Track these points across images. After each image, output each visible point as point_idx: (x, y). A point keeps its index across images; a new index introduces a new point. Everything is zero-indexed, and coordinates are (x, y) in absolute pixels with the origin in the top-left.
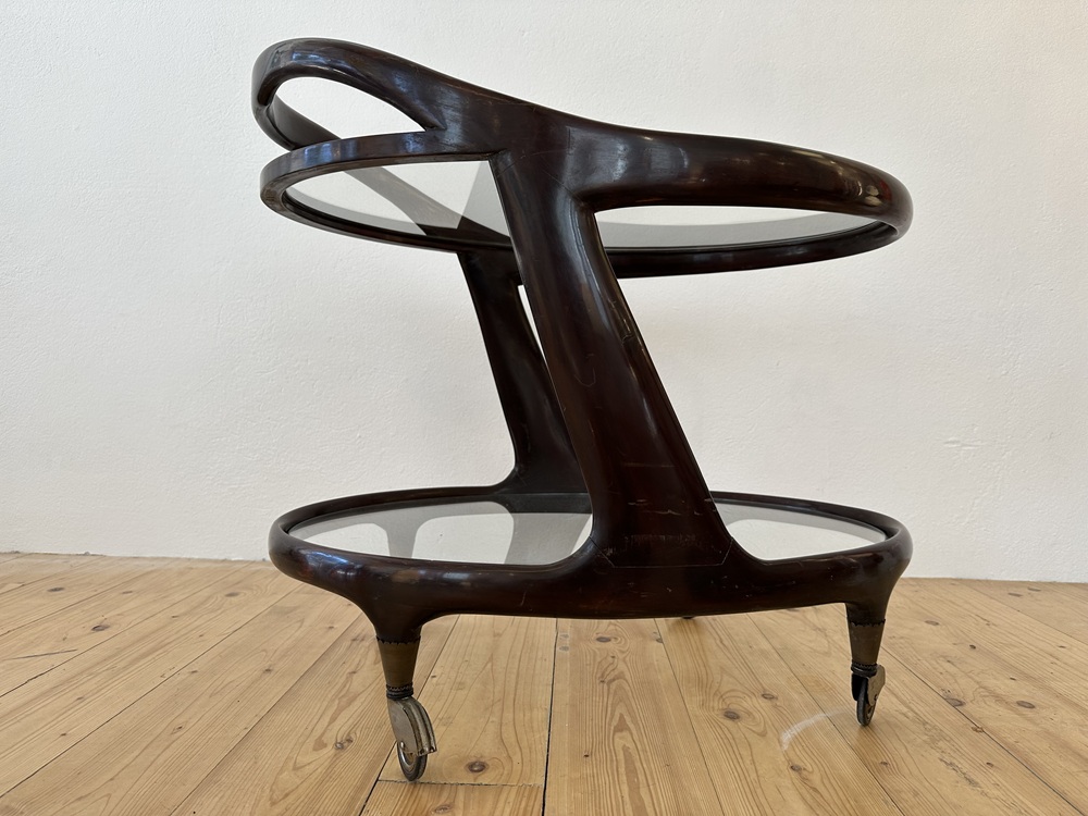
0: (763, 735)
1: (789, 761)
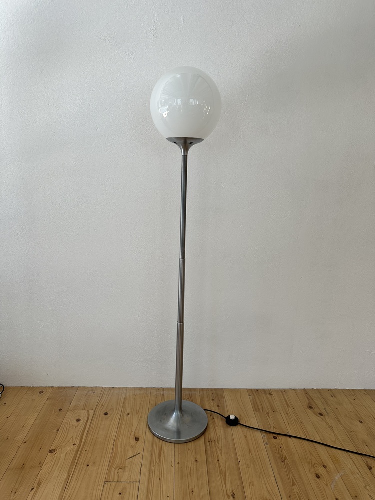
0: (327, 485)
1: (335, 496)
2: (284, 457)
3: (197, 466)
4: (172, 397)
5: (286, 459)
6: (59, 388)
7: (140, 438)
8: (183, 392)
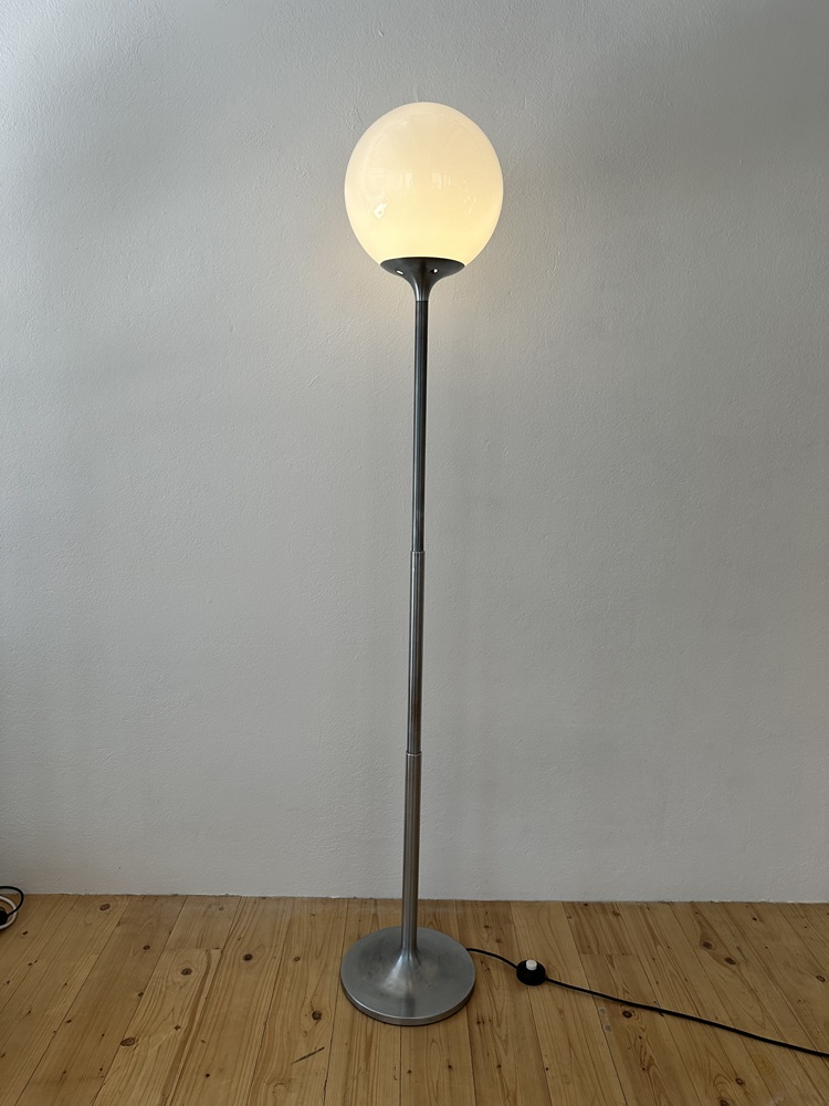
2: (647, 1058)
3: (451, 1079)
4: (395, 920)
5: (651, 1063)
6: (144, 897)
7: (324, 1013)
8: (419, 909)
